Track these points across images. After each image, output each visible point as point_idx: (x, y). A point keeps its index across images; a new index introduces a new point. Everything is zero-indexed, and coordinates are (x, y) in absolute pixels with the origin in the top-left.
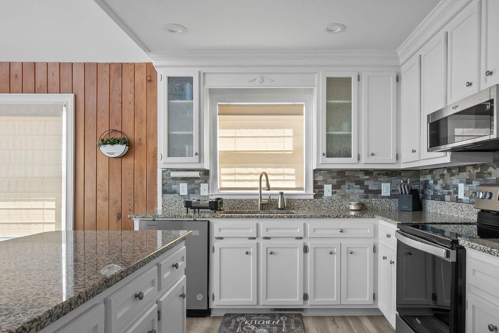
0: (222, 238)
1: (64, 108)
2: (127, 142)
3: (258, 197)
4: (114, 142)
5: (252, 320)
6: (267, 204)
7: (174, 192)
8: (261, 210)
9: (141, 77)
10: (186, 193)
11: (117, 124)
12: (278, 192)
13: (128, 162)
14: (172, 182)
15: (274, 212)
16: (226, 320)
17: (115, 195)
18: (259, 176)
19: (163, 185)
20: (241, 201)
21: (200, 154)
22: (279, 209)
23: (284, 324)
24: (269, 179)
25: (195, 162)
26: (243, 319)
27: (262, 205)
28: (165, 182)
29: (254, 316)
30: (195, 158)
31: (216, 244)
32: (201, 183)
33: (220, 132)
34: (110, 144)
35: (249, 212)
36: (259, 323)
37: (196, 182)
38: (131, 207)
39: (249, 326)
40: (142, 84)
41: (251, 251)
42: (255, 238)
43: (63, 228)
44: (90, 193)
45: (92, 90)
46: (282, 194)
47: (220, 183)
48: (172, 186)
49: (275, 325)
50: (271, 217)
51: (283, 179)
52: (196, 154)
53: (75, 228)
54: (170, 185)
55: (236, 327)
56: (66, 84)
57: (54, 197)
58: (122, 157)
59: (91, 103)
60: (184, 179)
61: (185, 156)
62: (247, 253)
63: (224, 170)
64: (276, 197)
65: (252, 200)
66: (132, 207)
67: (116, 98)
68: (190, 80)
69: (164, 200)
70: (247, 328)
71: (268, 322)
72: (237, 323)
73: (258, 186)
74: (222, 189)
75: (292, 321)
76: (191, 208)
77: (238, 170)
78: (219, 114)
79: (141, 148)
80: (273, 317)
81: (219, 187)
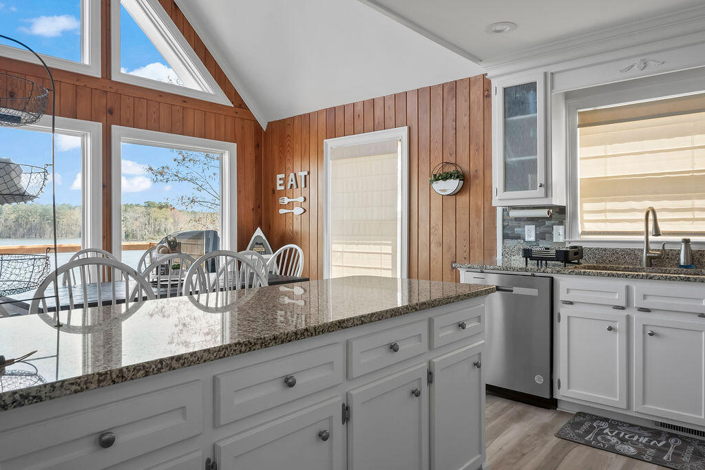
0: (571, 303)
1: (399, 143)
2: (463, 177)
3: (644, 247)
4: (446, 177)
5: (618, 430)
6: (659, 257)
7: (518, 237)
8: (647, 266)
9: (477, 92)
10: (533, 239)
11: (451, 155)
12: (679, 239)
13: (463, 199)
14: (515, 223)
15: (670, 271)
16: (577, 420)
17: (449, 239)
18: (644, 214)
19: (504, 227)
20: (614, 252)
21: (547, 186)
22: (681, 266)
23: (671, 450)
24: (658, 217)
25: (541, 196)
26: (604, 425)
27: (650, 259)
28: (506, 224)
29: (623, 426)
30: (540, 192)
31: (563, 311)
32: (555, 224)
33: (581, 152)
34: (443, 179)
35: (625, 269)
36: (627, 437)
37: (547, 223)
38: (466, 255)
39: (609, 437)
40: (478, 102)
41: (617, 326)
42: (623, 308)
43: (399, 276)
44: (424, 238)
45: (425, 118)
46: (687, 242)
47: (582, 225)
48: (516, 229)
49: (654, 447)
50: (651, 278)
51: (692, 217)
52: (541, 186)
53: (409, 276)
54: (512, 228)
55: (588, 432)
56: (401, 117)
57: (389, 241)
58: (456, 194)
59: (424, 135)
60: (531, 220)
61: (527, 190)
62: (610, 329)
63: (587, 206)
64: (676, 248)
65: (633, 250)
66: (468, 256)
67: (449, 123)
68: (532, 86)
69: (504, 247)
70: (604, 439)
71: (645, 440)
72: (592, 428)
73: (643, 229)
74: (584, 233)
75: (690, 449)
76: (532, 259)
77: (610, 205)
78: (579, 126)
79: (477, 181)
80: (656, 434)
81: (580, 231)
